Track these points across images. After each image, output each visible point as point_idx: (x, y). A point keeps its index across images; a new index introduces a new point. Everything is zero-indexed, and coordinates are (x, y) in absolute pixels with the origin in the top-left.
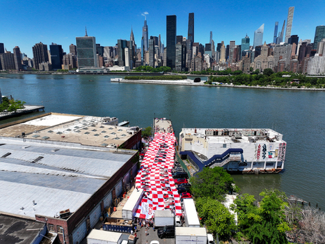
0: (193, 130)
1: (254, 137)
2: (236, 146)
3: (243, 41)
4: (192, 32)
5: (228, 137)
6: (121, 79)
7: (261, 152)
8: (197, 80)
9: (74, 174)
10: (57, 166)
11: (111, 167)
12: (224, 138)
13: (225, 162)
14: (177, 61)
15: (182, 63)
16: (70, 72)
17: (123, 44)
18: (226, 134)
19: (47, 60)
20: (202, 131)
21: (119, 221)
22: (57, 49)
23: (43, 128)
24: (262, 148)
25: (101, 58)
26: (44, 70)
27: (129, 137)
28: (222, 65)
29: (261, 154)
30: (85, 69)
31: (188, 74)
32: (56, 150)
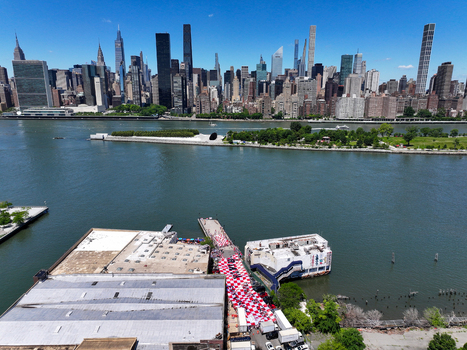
0: (258, 242)
1: (307, 247)
2: (297, 259)
3: (258, 67)
5: (287, 249)
8: (213, 137)
9: (192, 305)
10: (171, 299)
12: (285, 250)
13: (290, 273)
14: (176, 99)
15: (183, 102)
16: (5, 114)
17: (92, 70)
18: (285, 246)
20: (265, 243)
21: (239, 334)
24: (315, 258)
25: (55, 92)
28: (236, 105)
29: (315, 262)
31: (193, 118)
32: (154, 283)
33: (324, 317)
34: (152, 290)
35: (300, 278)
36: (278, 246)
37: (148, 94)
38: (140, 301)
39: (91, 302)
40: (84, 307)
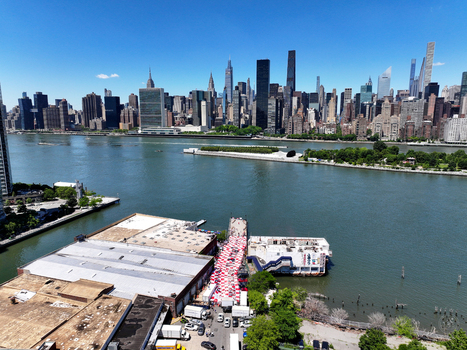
0: (259, 238)
2: (288, 255)
3: (362, 88)
4: (291, 76)
6: (196, 150)
7: (307, 259)
8: (292, 154)
9: (172, 273)
10: (158, 267)
12: (280, 246)
13: (278, 267)
14: (269, 120)
15: (276, 123)
16: (130, 132)
17: (199, 95)
18: (284, 242)
19: (100, 115)
20: (265, 239)
21: (201, 302)
22: (113, 102)
23: (136, 233)
25: (170, 114)
26: (95, 129)
27: (206, 243)
28: (330, 126)
29: (307, 261)
30: (150, 129)
31: (284, 138)
32: (154, 254)
34: (148, 259)
36: (275, 242)
37: (248, 116)
38: (136, 264)
39: (102, 259)
40: (95, 261)
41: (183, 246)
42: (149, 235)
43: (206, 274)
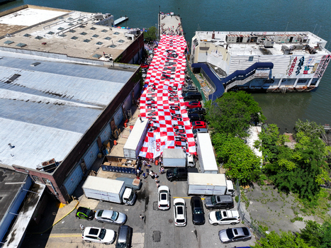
0: (210, 34)
1: (289, 46)
2: (265, 59)
5: (255, 45)
7: (296, 66)
9: (60, 101)
10: (38, 88)
11: (106, 91)
12: (249, 46)
13: (248, 80)
18: (253, 40)
20: (221, 36)
21: (121, 160)
24: (298, 62)
29: (295, 70)
32: (36, 64)
33: (291, 165)
34: (23, 73)
35: (263, 91)
36: (240, 40)
41: (90, 48)
42: (35, 33)
43: (130, 97)
